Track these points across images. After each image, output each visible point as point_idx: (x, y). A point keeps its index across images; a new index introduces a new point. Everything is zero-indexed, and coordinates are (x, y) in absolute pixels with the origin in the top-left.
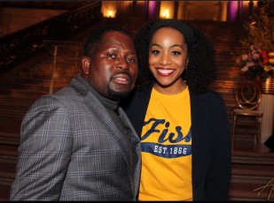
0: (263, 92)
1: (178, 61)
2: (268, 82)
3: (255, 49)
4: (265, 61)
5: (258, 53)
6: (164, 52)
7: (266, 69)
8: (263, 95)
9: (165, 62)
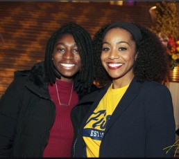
0: (171, 80)
1: (125, 56)
2: (175, 70)
3: (163, 37)
4: (173, 49)
5: (166, 41)
6: (112, 48)
7: (174, 57)
8: (171, 84)
9: (113, 57)
